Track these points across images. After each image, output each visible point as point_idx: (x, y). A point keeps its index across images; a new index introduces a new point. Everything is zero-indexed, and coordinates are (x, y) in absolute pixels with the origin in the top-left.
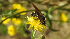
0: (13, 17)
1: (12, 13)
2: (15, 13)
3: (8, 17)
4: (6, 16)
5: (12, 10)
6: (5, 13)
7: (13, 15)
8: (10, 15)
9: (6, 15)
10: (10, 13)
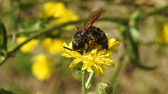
0: (43, 36)
1: (42, 26)
2: (49, 27)
3: (32, 35)
4: (26, 34)
5: (42, 19)
6: (23, 27)
7: (45, 30)
8: (35, 32)
9: (27, 30)
10: (37, 26)
